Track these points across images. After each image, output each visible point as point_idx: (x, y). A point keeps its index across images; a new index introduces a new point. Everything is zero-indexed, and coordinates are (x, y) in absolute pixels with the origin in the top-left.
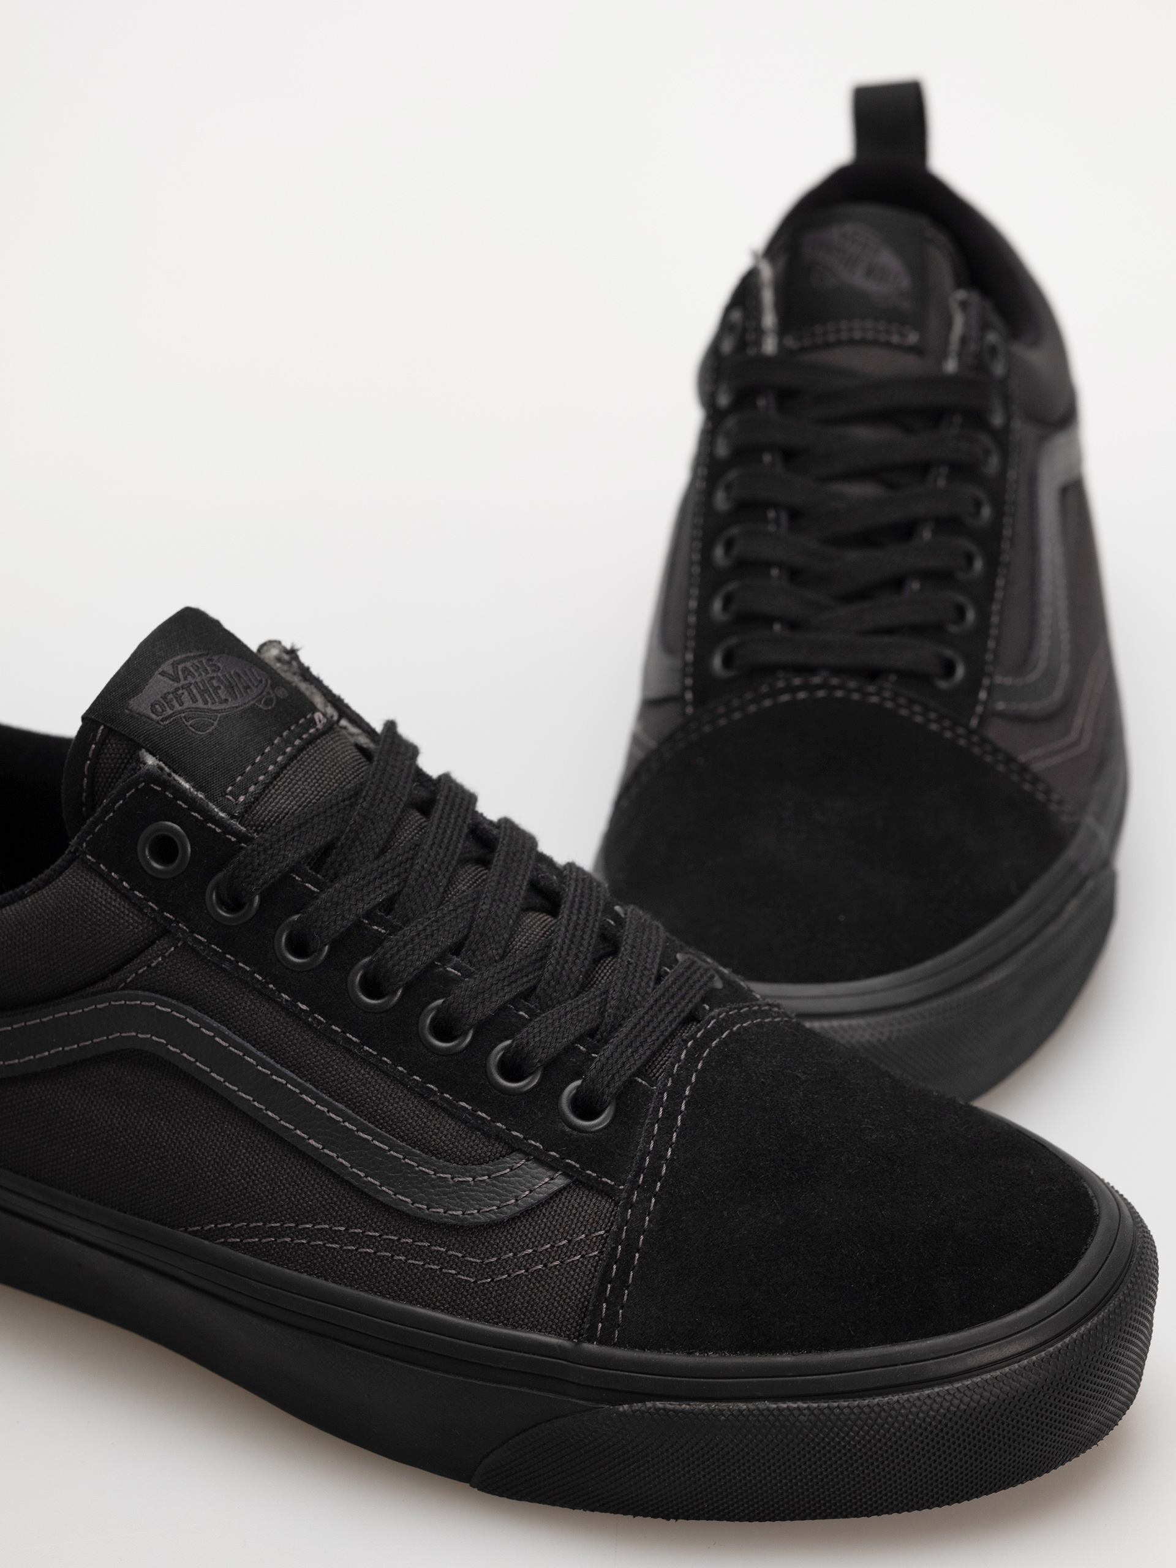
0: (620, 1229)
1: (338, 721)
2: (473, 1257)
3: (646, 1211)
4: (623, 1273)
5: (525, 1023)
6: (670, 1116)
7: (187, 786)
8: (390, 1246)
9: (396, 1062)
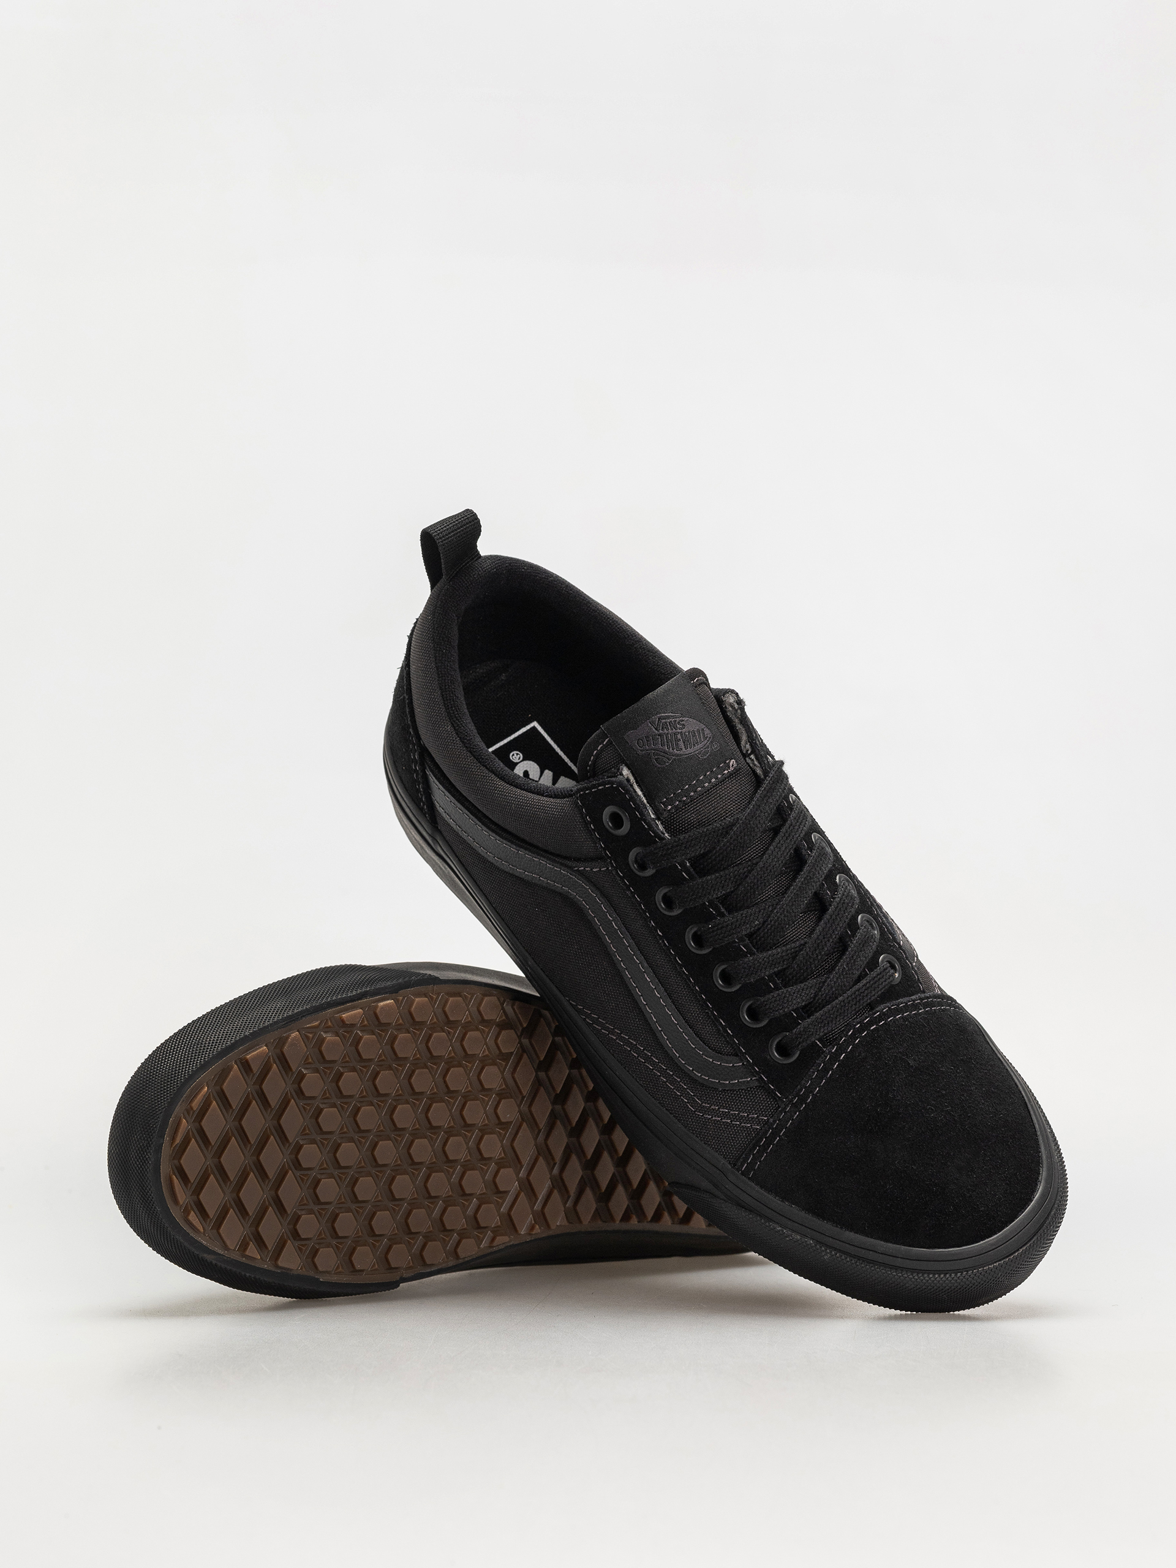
0: (774, 1121)
1: (750, 754)
2: (698, 1099)
3: (791, 1118)
4: (767, 1144)
5: (770, 991)
6: (825, 1070)
7: (640, 793)
8: (661, 1070)
9: (697, 983)
